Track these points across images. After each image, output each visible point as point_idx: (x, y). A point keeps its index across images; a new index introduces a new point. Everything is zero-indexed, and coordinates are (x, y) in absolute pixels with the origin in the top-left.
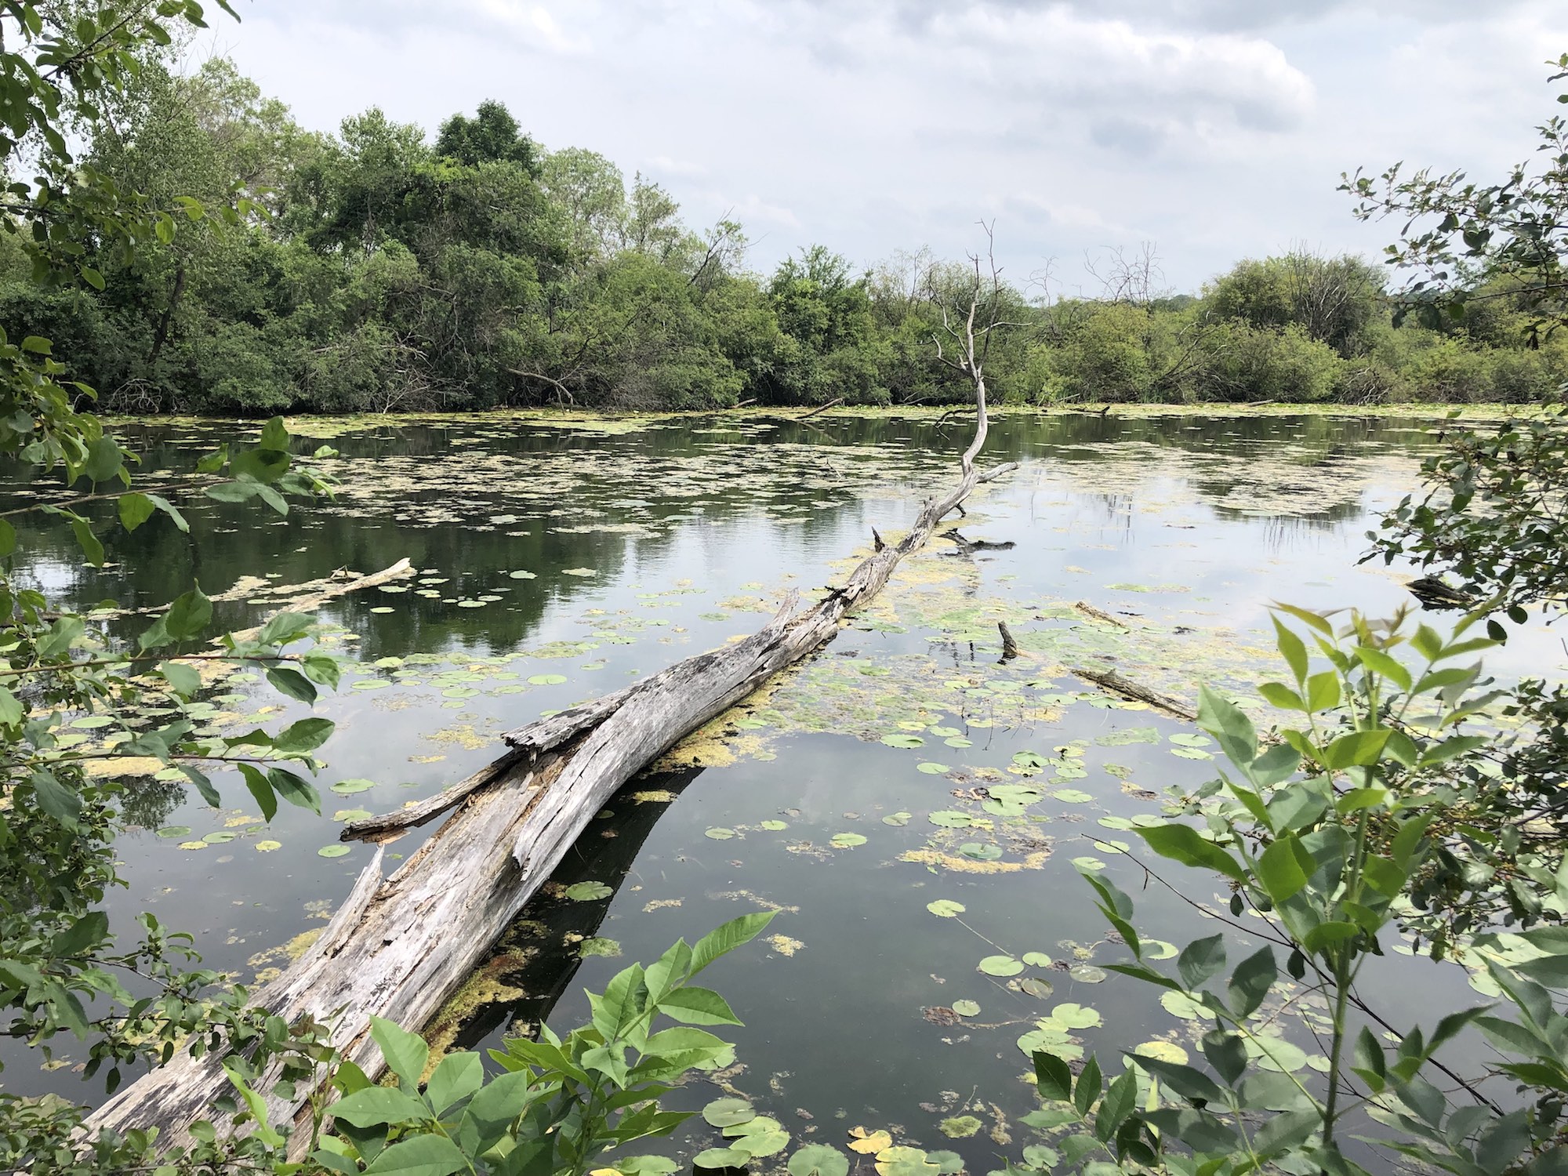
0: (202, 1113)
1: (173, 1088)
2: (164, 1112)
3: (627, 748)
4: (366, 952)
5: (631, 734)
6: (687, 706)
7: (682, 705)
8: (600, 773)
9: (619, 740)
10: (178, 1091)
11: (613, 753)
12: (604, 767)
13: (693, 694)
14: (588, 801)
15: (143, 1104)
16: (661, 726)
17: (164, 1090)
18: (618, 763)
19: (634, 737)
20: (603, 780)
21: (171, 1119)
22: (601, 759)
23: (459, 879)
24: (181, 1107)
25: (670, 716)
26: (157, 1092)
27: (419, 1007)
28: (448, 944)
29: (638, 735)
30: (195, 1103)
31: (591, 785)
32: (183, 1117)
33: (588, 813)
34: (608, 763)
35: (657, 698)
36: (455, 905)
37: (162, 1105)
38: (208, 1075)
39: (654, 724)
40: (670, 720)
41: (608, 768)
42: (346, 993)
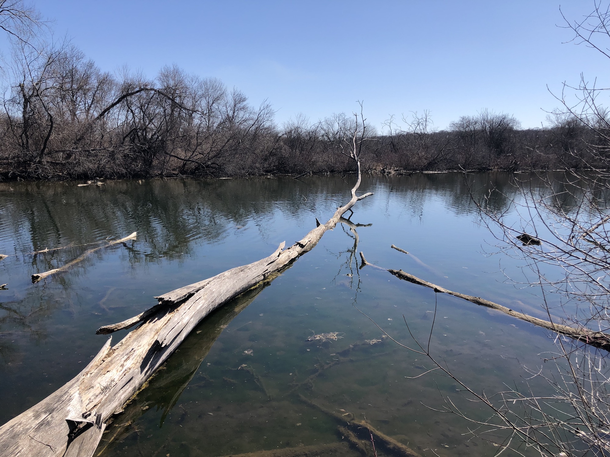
0: (31, 433)
1: (20, 424)
2: (16, 432)
3: (209, 300)
4: (101, 375)
5: (212, 294)
6: (236, 284)
7: (234, 284)
8: (198, 308)
9: (206, 296)
10: (22, 425)
11: (203, 301)
12: (199, 306)
13: (238, 280)
14: (192, 319)
15: (9, 430)
16: (225, 291)
17: (17, 425)
18: (206, 305)
19: (213, 295)
20: (199, 311)
21: (18, 435)
22: (198, 303)
23: (140, 347)
24: (23, 430)
25: (228, 288)
26: (14, 425)
27: (121, 395)
28: (133, 371)
29: (215, 295)
30: (28, 429)
31: (194, 313)
32: (24, 434)
33: (193, 324)
34: (201, 305)
35: (223, 281)
36: (137, 357)
37: (16, 430)
38: (35, 419)
39: (222, 291)
40: (229, 289)
41: (201, 307)
42: (91, 389)
